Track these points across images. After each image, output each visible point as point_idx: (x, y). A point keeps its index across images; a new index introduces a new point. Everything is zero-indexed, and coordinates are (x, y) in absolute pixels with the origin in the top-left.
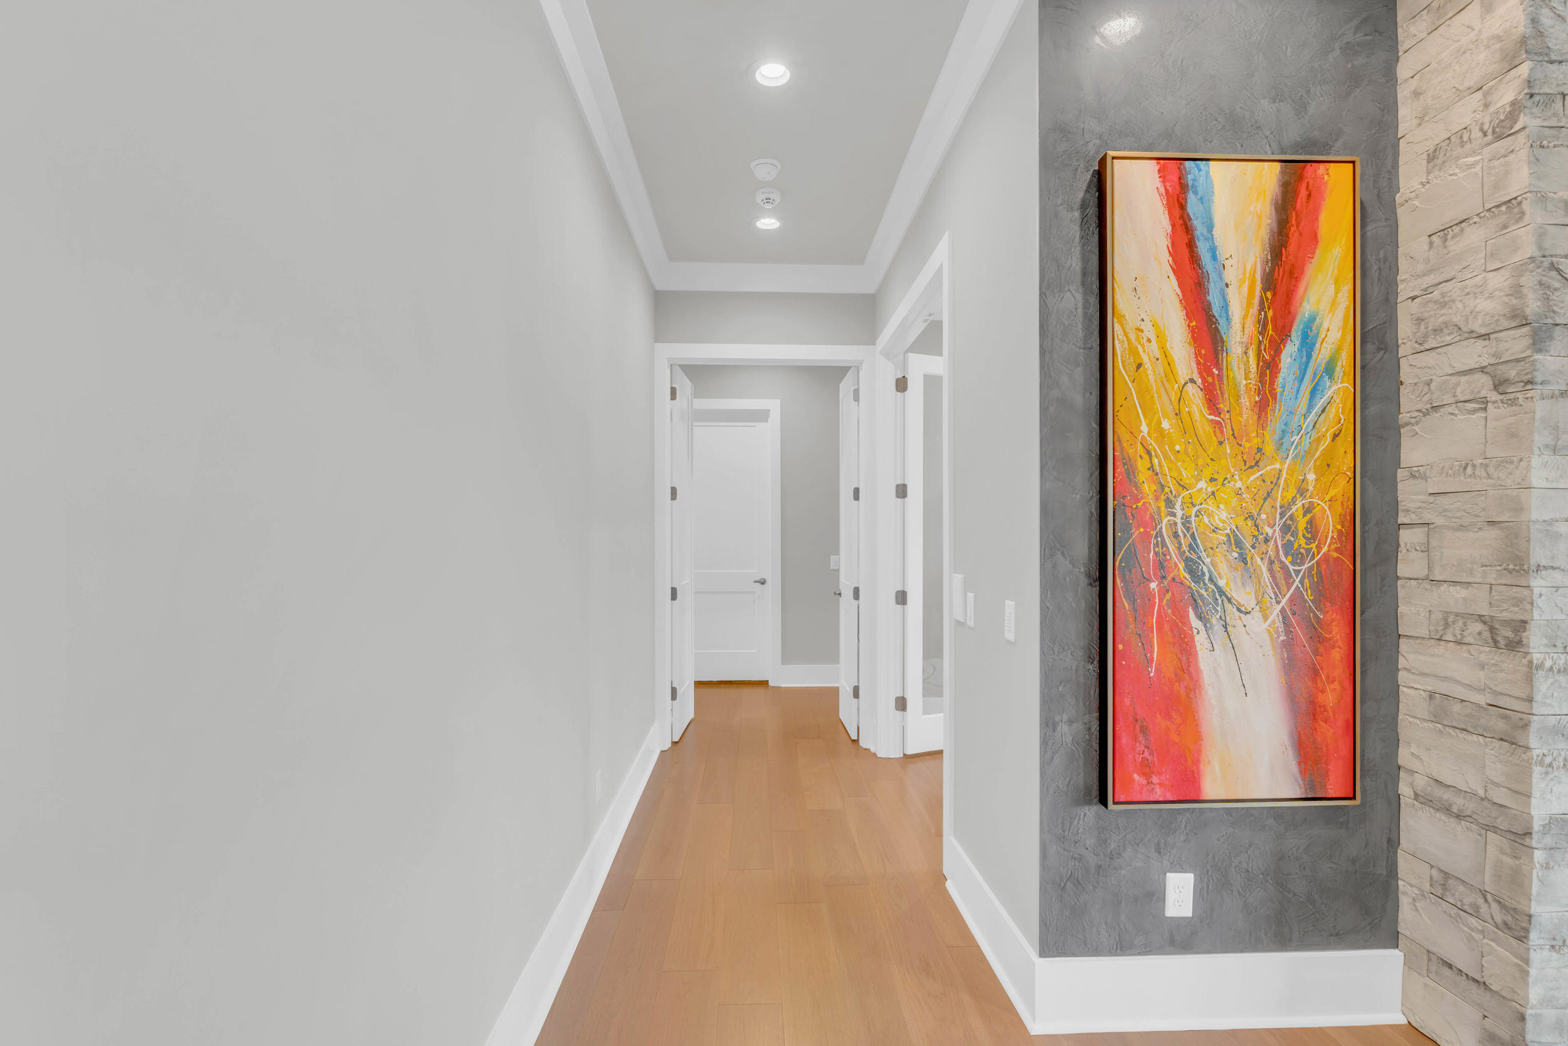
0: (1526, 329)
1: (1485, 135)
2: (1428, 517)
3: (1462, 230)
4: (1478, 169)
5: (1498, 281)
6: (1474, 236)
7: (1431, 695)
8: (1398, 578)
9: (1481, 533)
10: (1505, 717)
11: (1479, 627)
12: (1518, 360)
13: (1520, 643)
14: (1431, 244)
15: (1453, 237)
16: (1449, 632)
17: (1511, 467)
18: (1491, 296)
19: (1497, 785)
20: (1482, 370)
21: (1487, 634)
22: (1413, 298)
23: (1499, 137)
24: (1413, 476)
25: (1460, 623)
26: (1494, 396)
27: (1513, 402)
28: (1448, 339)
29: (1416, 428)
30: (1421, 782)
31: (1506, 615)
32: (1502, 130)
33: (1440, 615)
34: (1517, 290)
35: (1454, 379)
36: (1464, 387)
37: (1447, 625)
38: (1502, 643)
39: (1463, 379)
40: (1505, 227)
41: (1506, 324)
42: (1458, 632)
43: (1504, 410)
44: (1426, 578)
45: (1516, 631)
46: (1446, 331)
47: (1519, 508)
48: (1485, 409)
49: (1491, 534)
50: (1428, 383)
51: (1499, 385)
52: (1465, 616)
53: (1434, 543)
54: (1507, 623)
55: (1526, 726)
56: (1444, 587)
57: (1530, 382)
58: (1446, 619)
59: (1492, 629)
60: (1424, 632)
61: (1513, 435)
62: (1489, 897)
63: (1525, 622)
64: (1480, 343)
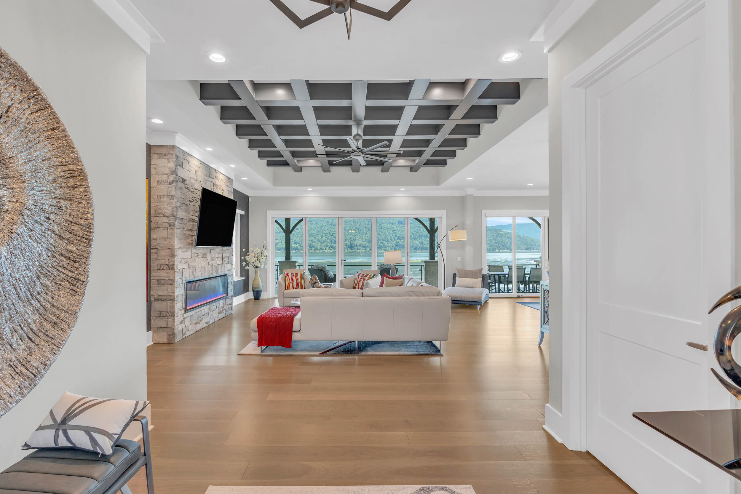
0: (174, 217)
1: (168, 183)
2: (157, 247)
3: (164, 197)
4: (167, 188)
5: (170, 208)
6: (165, 199)
7: (158, 280)
8: (151, 259)
9: (167, 250)
10: (171, 281)
11: (167, 266)
12: (173, 222)
13: (173, 268)
14: (158, 197)
15: (162, 198)
16: (161, 268)
17: (172, 239)
18: (168, 210)
19: (170, 292)
20: (167, 222)
21: (168, 267)
22: (154, 206)
23: (170, 185)
24: (154, 240)
25: (163, 266)
26: (169, 227)
27: (172, 229)
28: (161, 216)
29: (154, 230)
30: (156, 297)
31: (171, 264)
32: (171, 183)
33: (159, 265)
34: (173, 211)
35: (162, 223)
36: (164, 225)
37: (161, 267)
38: (170, 268)
39: (164, 223)
40: (171, 200)
41: (171, 216)
42: (163, 268)
43: (170, 230)
44: (157, 258)
45: (173, 266)
46: (161, 214)
47: (173, 246)
48: (167, 229)
49: (168, 250)
50: (157, 223)
51: (170, 226)
52: (164, 265)
53: (158, 252)
54: (171, 265)
55: (174, 281)
56: (160, 260)
57: (175, 226)
58: (160, 266)
59: (169, 266)
60: (156, 269)
61: (172, 234)
62: (169, 312)
63: (174, 265)
64: (167, 218)
